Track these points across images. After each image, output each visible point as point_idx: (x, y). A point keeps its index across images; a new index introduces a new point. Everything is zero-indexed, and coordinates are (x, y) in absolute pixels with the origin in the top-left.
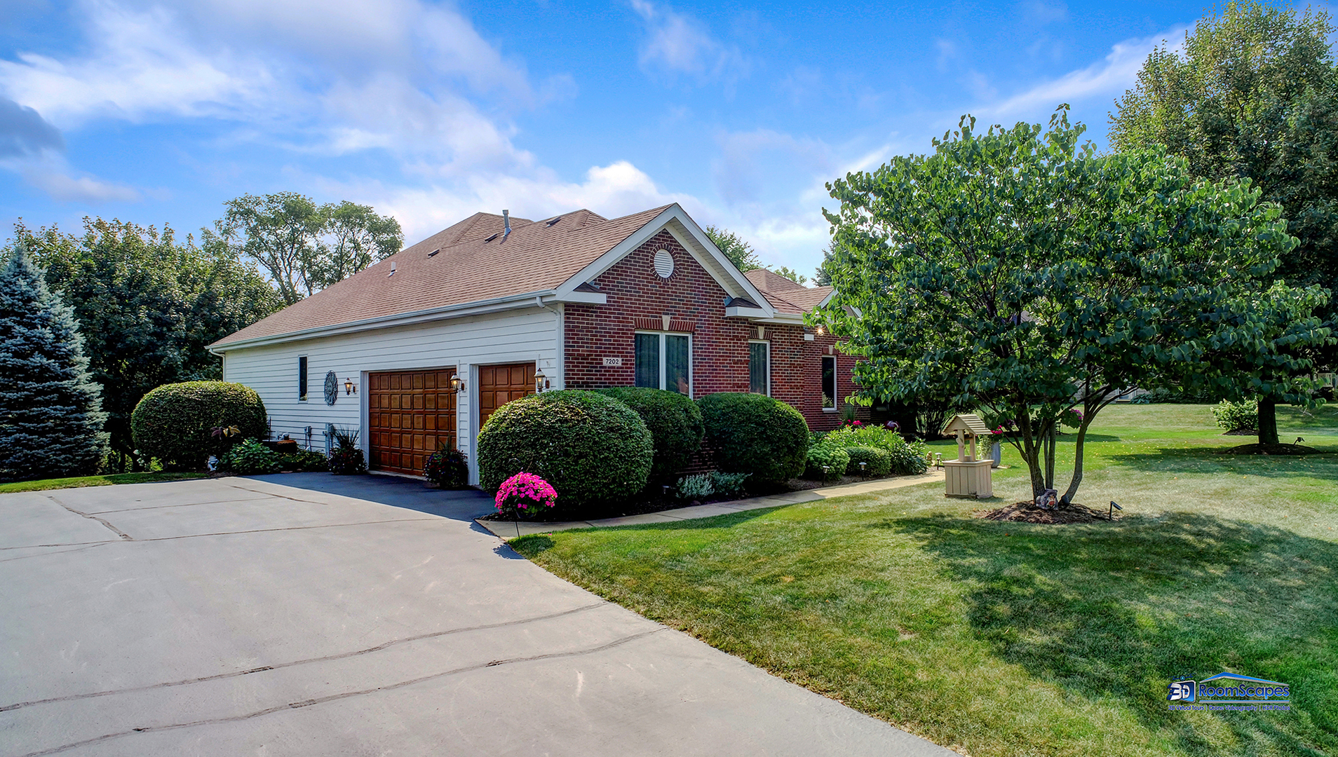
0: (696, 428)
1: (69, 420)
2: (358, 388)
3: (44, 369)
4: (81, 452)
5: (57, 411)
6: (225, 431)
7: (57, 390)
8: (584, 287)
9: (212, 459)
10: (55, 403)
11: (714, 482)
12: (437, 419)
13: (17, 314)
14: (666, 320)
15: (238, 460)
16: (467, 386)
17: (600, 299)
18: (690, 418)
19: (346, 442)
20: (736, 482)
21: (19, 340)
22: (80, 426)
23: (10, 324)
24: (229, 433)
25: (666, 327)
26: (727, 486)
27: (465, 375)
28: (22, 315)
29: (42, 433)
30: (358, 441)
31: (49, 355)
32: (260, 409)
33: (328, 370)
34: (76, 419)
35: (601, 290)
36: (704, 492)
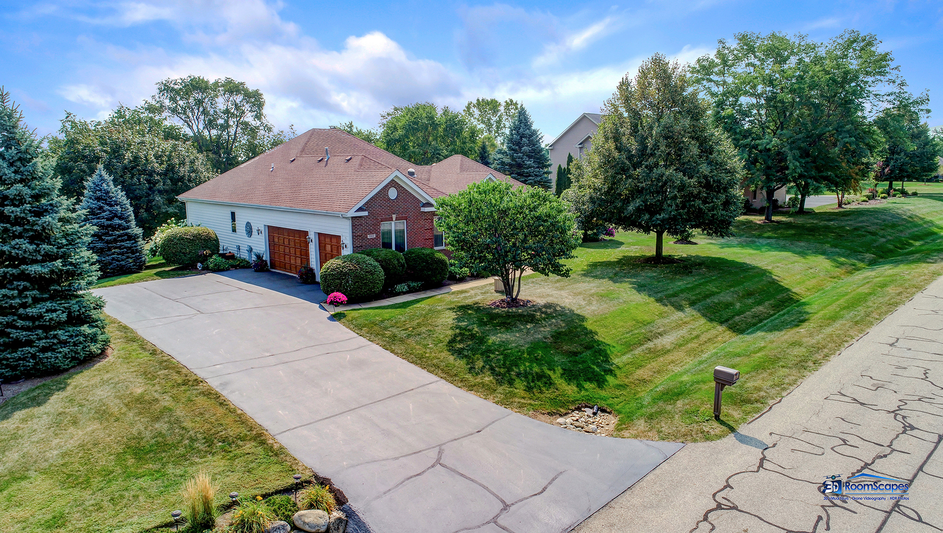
0: (403, 266)
1: (132, 247)
2: (263, 232)
3: (120, 225)
4: (138, 261)
5: (128, 244)
6: (205, 252)
7: (127, 234)
8: (358, 211)
9: (199, 264)
10: (126, 240)
11: (409, 286)
12: (301, 251)
13: (103, 200)
14: (394, 216)
15: (211, 265)
16: (313, 240)
17: (366, 213)
18: (399, 262)
19: (259, 257)
20: (417, 286)
21: (108, 213)
22: (137, 250)
23: (102, 205)
24: (206, 253)
25: (394, 219)
26: (414, 287)
27: (312, 236)
28: (106, 200)
29: (122, 254)
30: (264, 256)
31: (120, 218)
32: (217, 240)
33: (247, 221)
34: (135, 247)
35: (365, 210)
36: (404, 290)
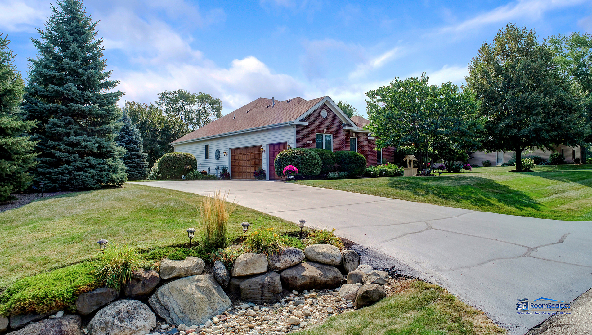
0: (333, 159)
1: (140, 164)
2: (228, 154)
3: (134, 148)
4: (143, 174)
5: (137, 161)
6: (188, 167)
7: (137, 154)
8: (302, 120)
9: (183, 176)
10: (137, 158)
11: (339, 174)
12: (255, 161)
13: (124, 131)
14: (325, 130)
15: (192, 176)
16: (266, 151)
17: (306, 123)
18: (332, 156)
19: (224, 170)
20: (345, 175)
21: (127, 139)
22: (143, 166)
23: (123, 134)
25: (325, 132)
26: (342, 175)
27: (265, 148)
28: (126, 132)
29: (134, 167)
30: (228, 171)
31: (134, 144)
32: (196, 161)
33: (216, 149)
34: (142, 164)
35: (306, 121)
36: (336, 176)
